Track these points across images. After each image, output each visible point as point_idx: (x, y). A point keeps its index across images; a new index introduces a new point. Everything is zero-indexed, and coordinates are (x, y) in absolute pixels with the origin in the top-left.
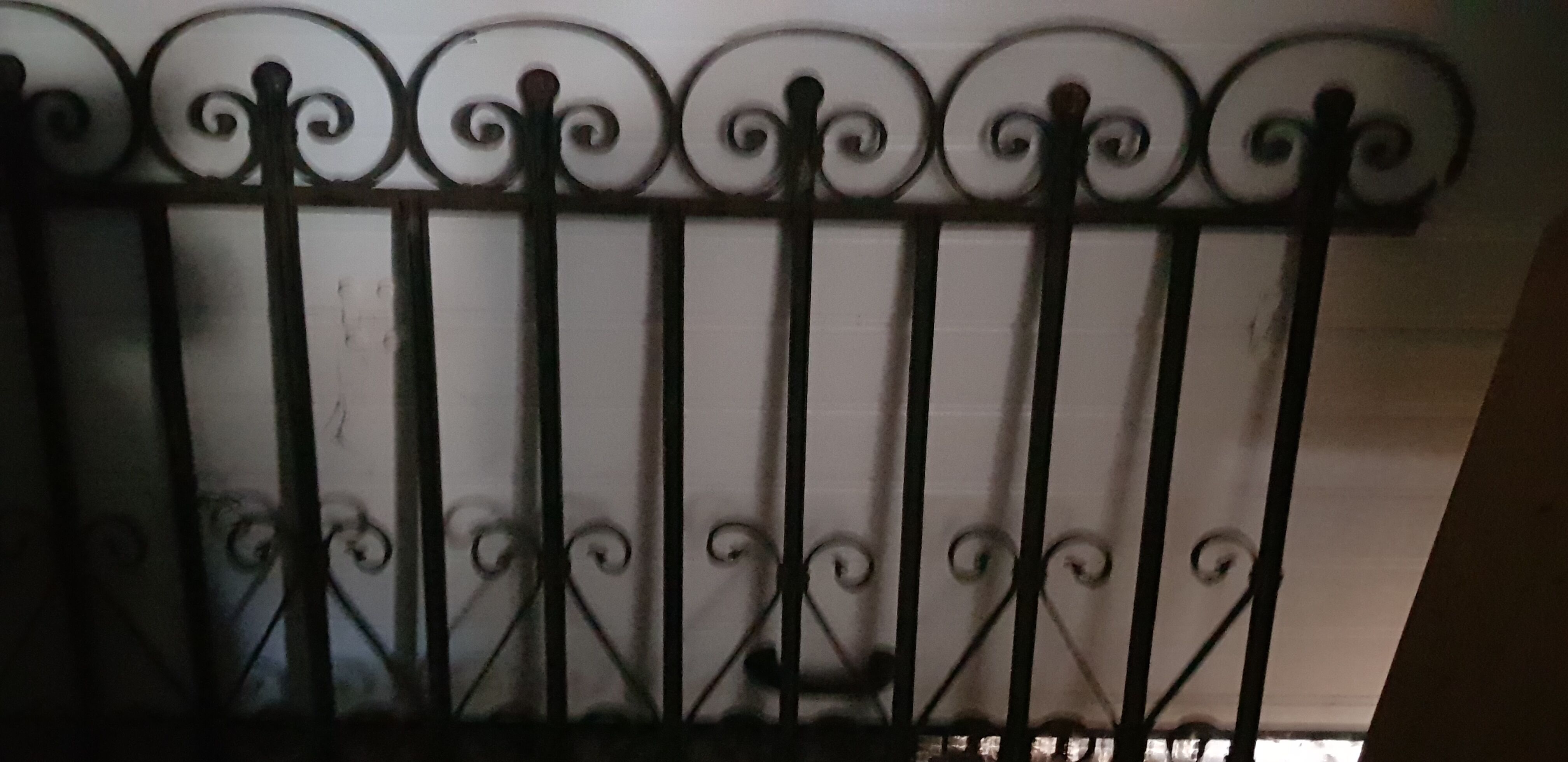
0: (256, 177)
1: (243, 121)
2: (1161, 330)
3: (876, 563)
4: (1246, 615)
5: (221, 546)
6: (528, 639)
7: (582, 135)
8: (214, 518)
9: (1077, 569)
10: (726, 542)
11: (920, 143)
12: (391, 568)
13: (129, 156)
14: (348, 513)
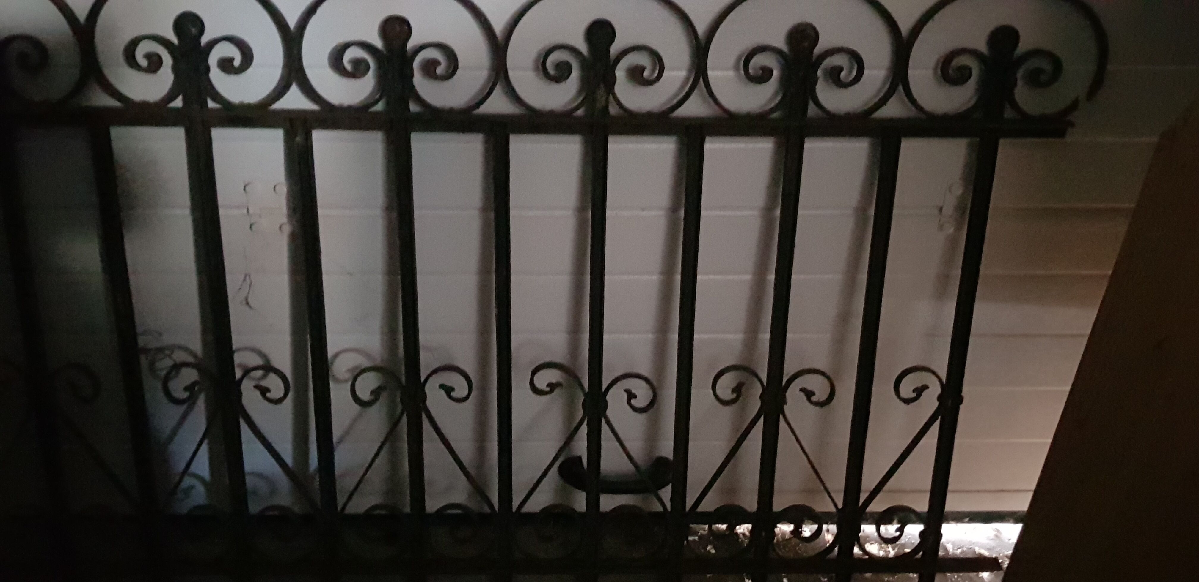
0: (178, 103)
1: (167, 60)
2: (872, 212)
3: (658, 392)
4: (936, 428)
5: (159, 385)
6: (394, 454)
7: (430, 67)
8: (152, 365)
9: (809, 394)
10: (543, 380)
11: (690, 71)
12: (289, 402)
13: (80, 87)
14: (255, 360)
